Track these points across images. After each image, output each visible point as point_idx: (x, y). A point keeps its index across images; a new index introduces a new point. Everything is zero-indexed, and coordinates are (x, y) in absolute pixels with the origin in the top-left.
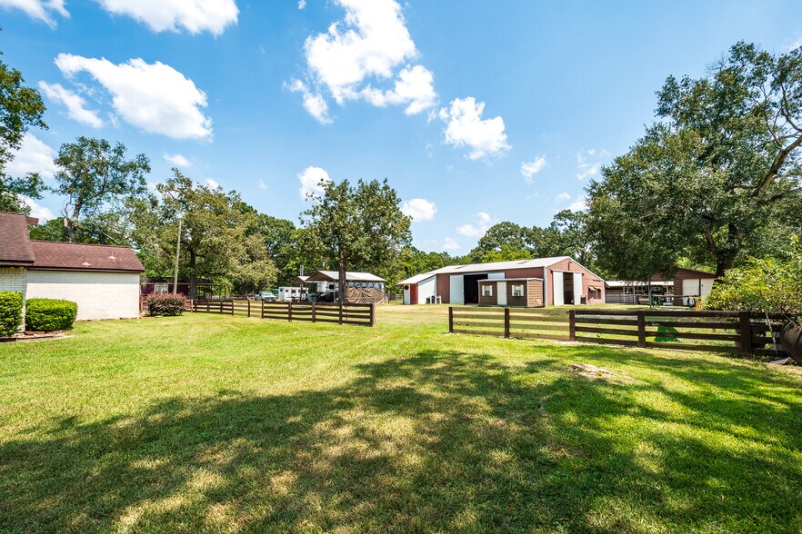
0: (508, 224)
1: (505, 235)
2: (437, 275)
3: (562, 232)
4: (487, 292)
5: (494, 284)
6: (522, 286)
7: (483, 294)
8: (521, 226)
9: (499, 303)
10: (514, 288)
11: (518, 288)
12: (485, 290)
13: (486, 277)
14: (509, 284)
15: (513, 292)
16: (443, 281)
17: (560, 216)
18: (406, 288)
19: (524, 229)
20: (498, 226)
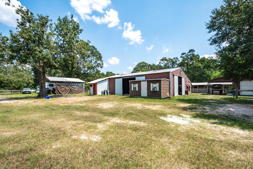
0: (144, 63)
1: (143, 66)
2: (109, 78)
3: (163, 66)
4: (135, 88)
5: (139, 82)
6: (158, 84)
7: (132, 89)
8: (148, 64)
9: (142, 95)
10: (152, 86)
11: (155, 85)
12: (133, 87)
13: (134, 79)
14: (149, 83)
15: (152, 88)
16: (112, 82)
17: (162, 60)
18: (91, 86)
19: (150, 64)
20: (140, 63)
